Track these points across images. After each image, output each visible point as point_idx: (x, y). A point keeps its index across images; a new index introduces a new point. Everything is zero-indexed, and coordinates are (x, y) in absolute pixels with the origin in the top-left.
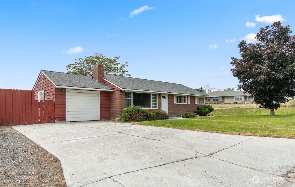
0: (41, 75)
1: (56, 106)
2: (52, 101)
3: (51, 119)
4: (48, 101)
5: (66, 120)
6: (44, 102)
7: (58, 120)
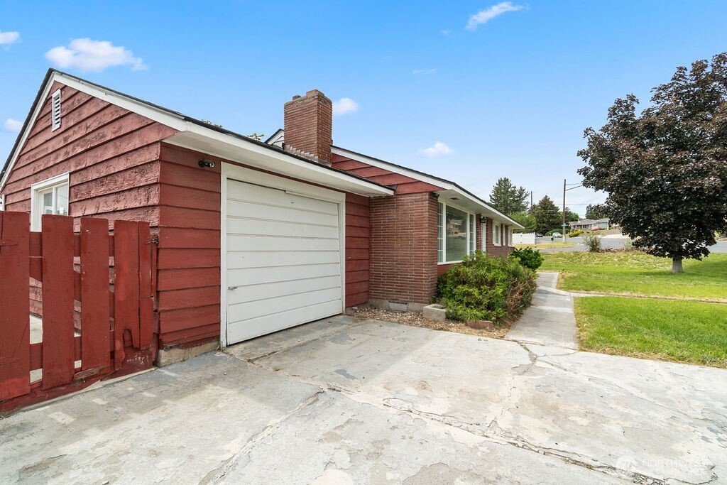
0: (48, 100)
1: (165, 259)
2: (143, 226)
3: (132, 348)
4: (111, 227)
5: (223, 338)
6: (77, 229)
7: (178, 346)
